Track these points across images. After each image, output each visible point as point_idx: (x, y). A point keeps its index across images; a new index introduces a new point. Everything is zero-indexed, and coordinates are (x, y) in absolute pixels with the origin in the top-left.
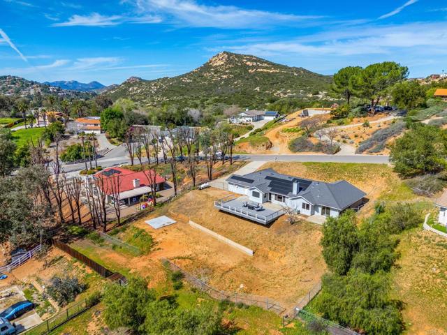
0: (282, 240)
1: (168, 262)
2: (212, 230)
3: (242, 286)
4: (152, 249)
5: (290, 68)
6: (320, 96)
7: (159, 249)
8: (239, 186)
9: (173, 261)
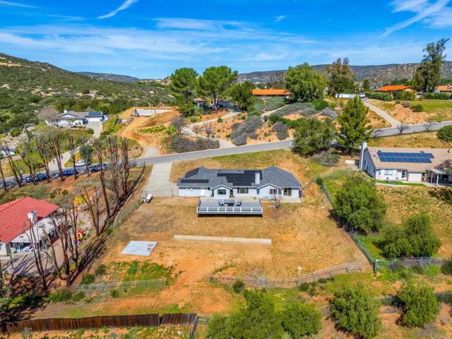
0: (283, 223)
1: (212, 278)
2: (211, 235)
3: (300, 268)
4: (173, 276)
5: (32, 63)
6: (93, 95)
7: (180, 272)
8: (194, 188)
9: (216, 276)
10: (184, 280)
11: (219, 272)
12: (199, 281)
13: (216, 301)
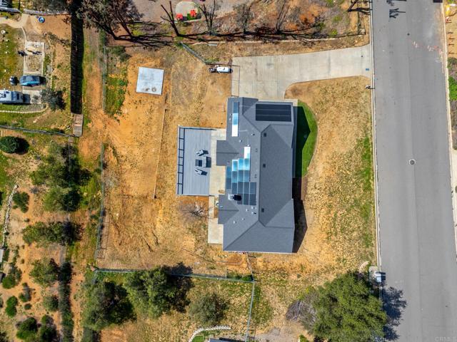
4: (115, 115)
9: (110, 148)
10: (112, 125)
11: (112, 151)
12: (108, 135)
13: (91, 148)
